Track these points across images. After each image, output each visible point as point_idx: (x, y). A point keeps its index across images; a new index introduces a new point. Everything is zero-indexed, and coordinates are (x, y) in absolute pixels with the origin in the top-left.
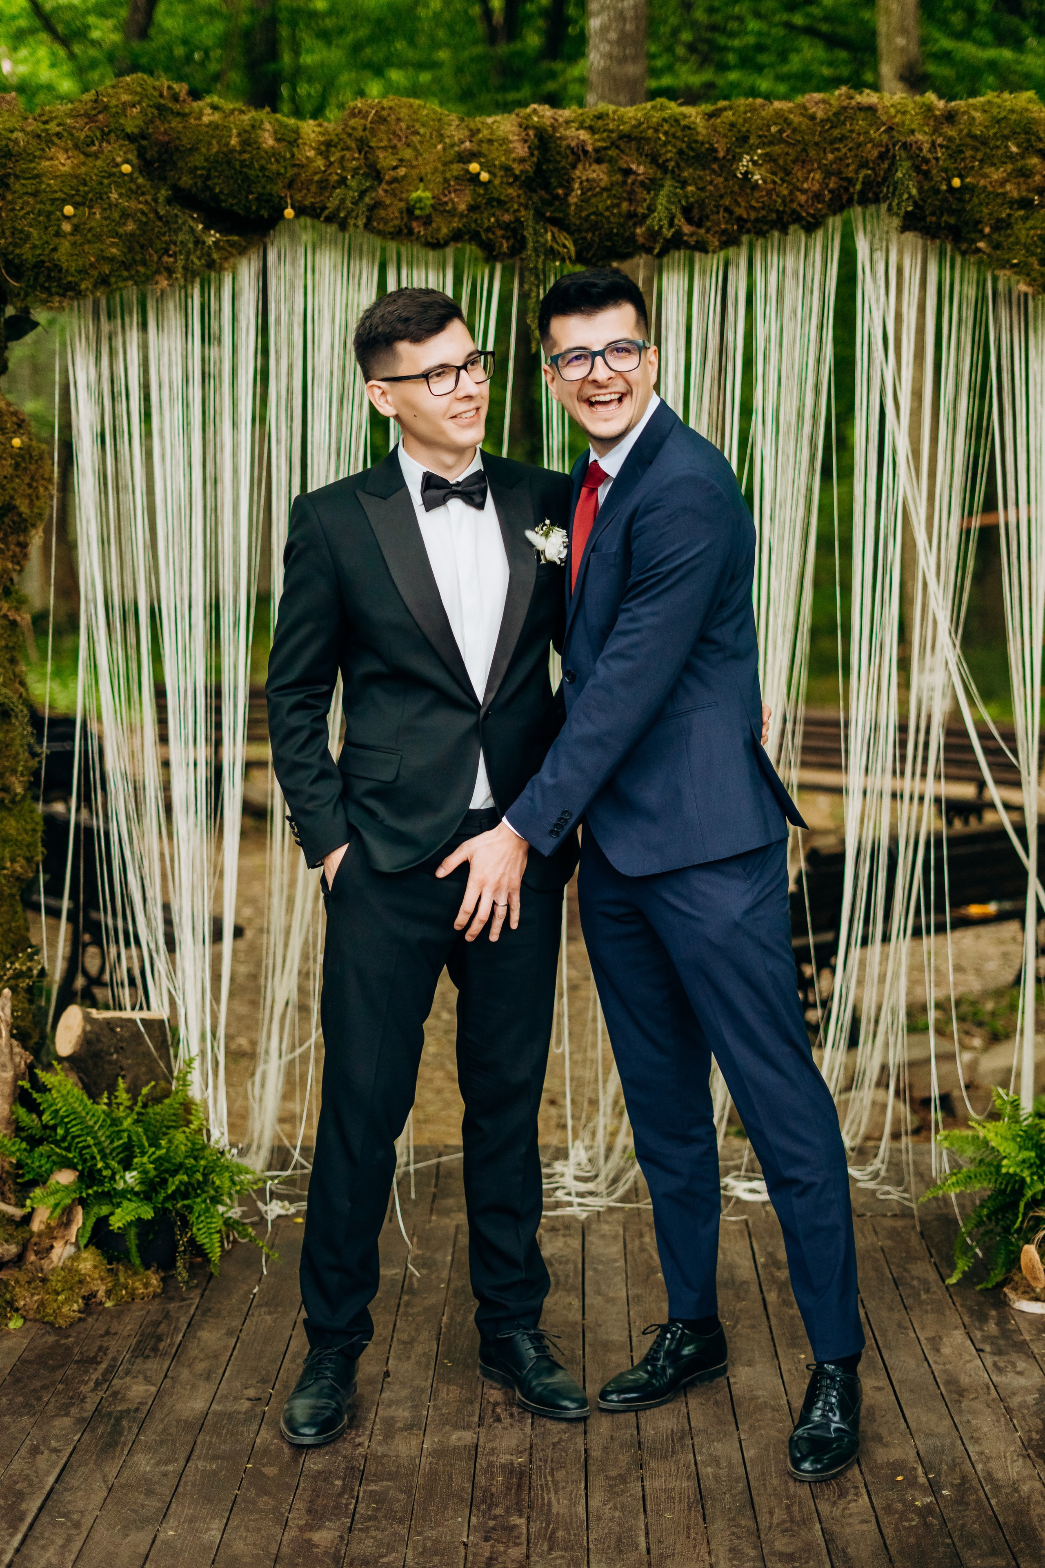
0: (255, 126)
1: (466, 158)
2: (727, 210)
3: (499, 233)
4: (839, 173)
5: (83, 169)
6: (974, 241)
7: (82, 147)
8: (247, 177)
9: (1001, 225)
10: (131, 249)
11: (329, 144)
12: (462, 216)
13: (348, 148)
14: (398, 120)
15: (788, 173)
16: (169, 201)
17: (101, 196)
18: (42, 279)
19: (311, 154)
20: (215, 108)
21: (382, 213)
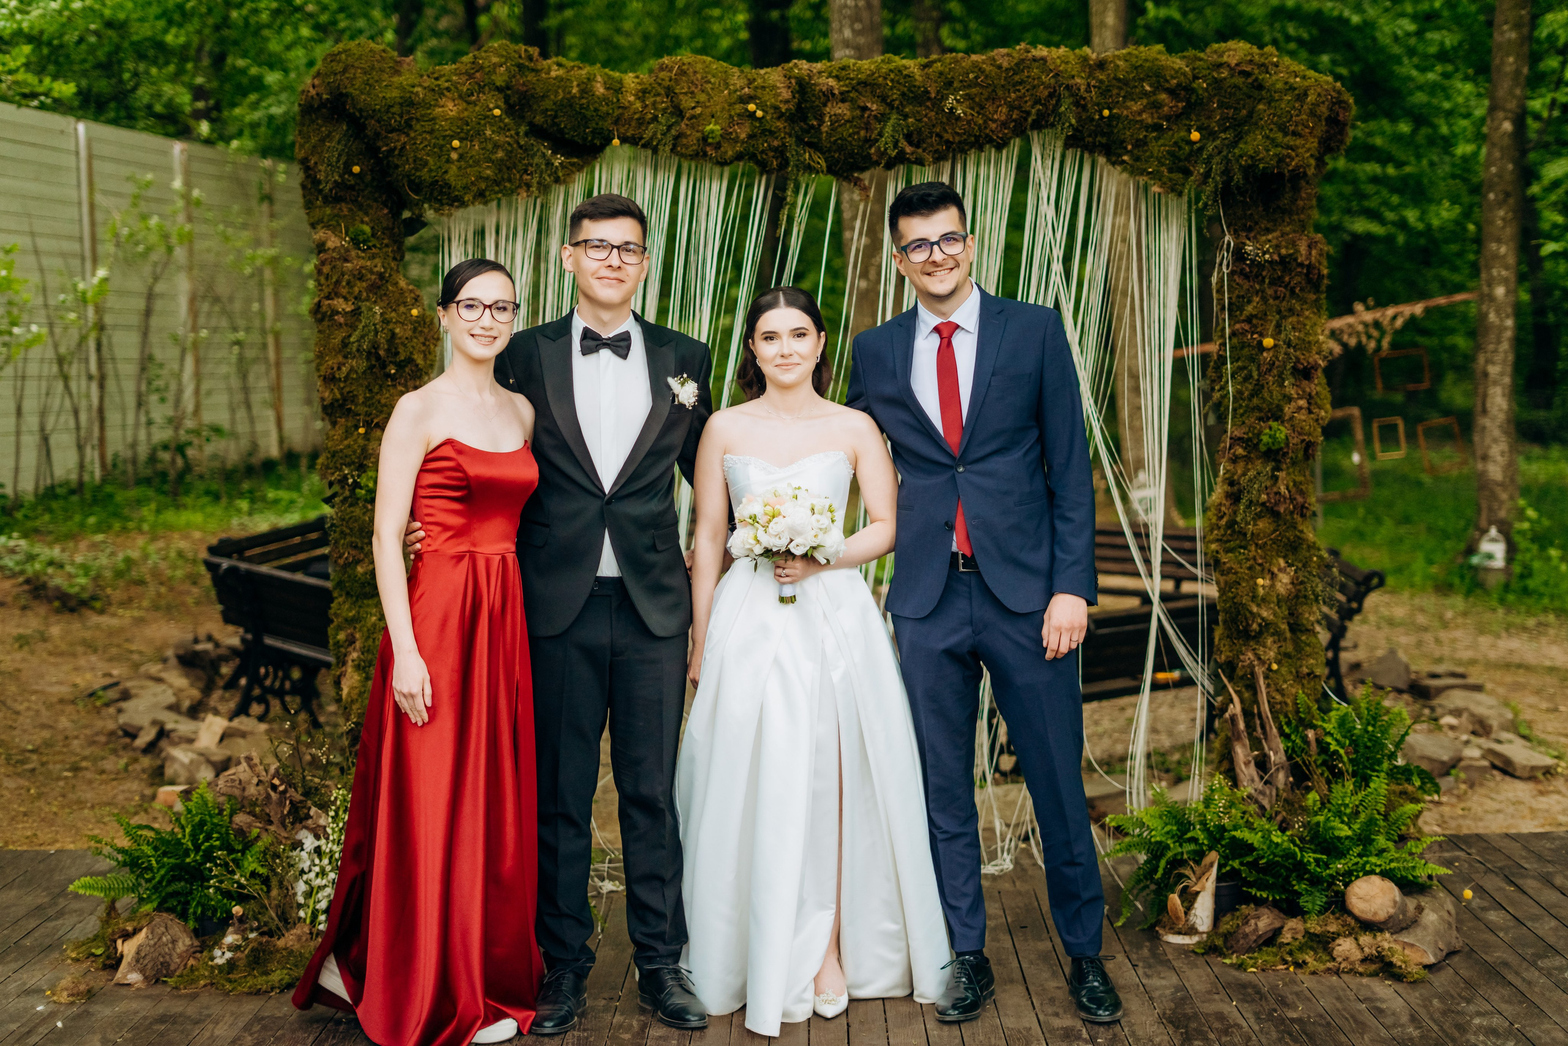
0: (590, 79)
1: (745, 100)
2: (938, 135)
3: (771, 154)
4: (1019, 108)
5: (466, 114)
6: (1120, 155)
7: (465, 98)
8: (585, 117)
9: (1140, 144)
10: (500, 171)
11: (644, 92)
12: (743, 142)
13: (659, 95)
14: (695, 72)
15: (982, 107)
16: (526, 134)
17: (479, 133)
18: (436, 193)
19: (632, 98)
20: (560, 65)
21: (684, 141)
